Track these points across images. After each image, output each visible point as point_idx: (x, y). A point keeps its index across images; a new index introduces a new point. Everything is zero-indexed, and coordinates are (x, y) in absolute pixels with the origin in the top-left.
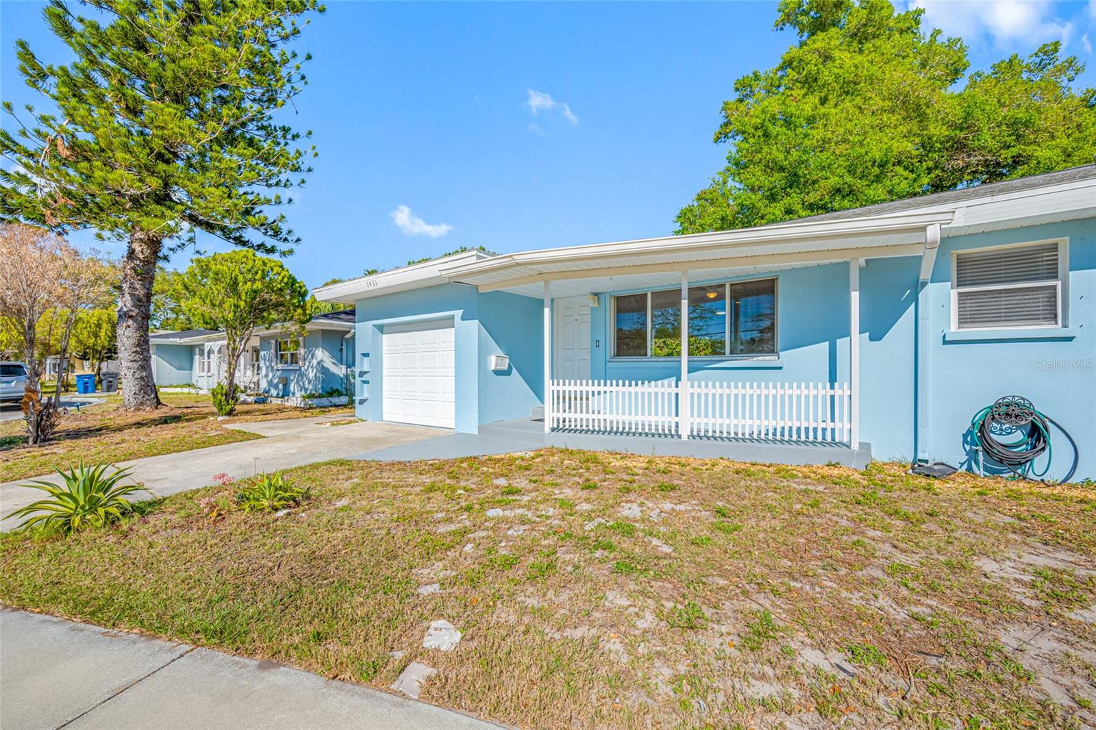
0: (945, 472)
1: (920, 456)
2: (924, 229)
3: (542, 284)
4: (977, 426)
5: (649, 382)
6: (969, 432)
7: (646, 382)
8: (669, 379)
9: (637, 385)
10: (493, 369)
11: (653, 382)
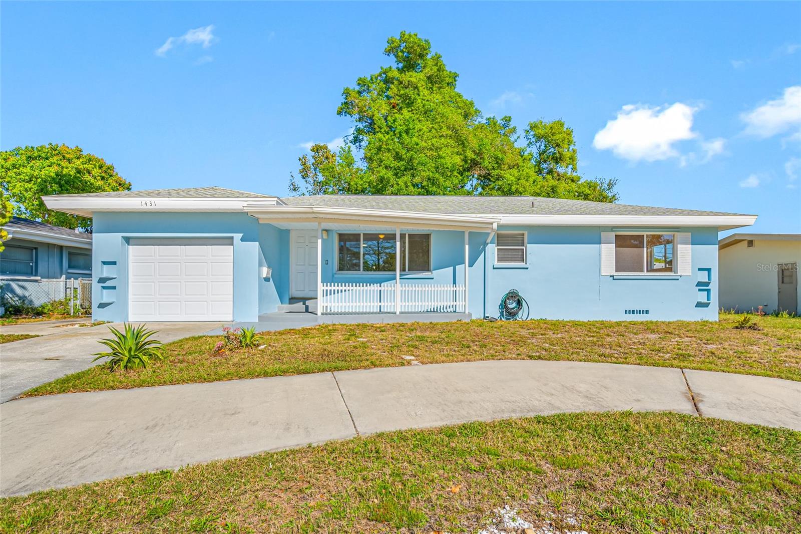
0: (492, 320)
1: (486, 315)
2: (492, 224)
3: (317, 223)
4: (504, 301)
5: (373, 284)
6: (501, 304)
7: (372, 284)
8: (387, 282)
9: (367, 286)
10: (264, 276)
11: (375, 284)
